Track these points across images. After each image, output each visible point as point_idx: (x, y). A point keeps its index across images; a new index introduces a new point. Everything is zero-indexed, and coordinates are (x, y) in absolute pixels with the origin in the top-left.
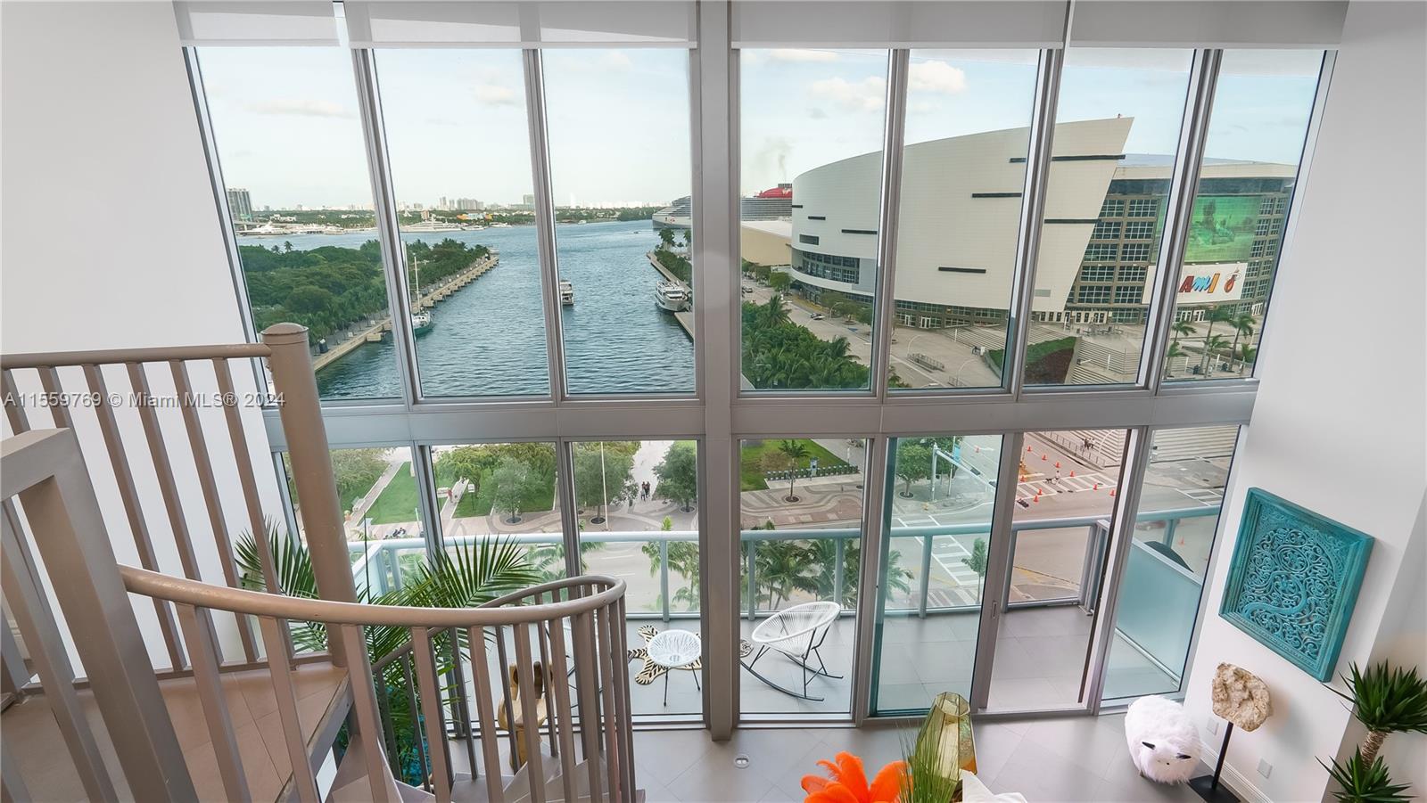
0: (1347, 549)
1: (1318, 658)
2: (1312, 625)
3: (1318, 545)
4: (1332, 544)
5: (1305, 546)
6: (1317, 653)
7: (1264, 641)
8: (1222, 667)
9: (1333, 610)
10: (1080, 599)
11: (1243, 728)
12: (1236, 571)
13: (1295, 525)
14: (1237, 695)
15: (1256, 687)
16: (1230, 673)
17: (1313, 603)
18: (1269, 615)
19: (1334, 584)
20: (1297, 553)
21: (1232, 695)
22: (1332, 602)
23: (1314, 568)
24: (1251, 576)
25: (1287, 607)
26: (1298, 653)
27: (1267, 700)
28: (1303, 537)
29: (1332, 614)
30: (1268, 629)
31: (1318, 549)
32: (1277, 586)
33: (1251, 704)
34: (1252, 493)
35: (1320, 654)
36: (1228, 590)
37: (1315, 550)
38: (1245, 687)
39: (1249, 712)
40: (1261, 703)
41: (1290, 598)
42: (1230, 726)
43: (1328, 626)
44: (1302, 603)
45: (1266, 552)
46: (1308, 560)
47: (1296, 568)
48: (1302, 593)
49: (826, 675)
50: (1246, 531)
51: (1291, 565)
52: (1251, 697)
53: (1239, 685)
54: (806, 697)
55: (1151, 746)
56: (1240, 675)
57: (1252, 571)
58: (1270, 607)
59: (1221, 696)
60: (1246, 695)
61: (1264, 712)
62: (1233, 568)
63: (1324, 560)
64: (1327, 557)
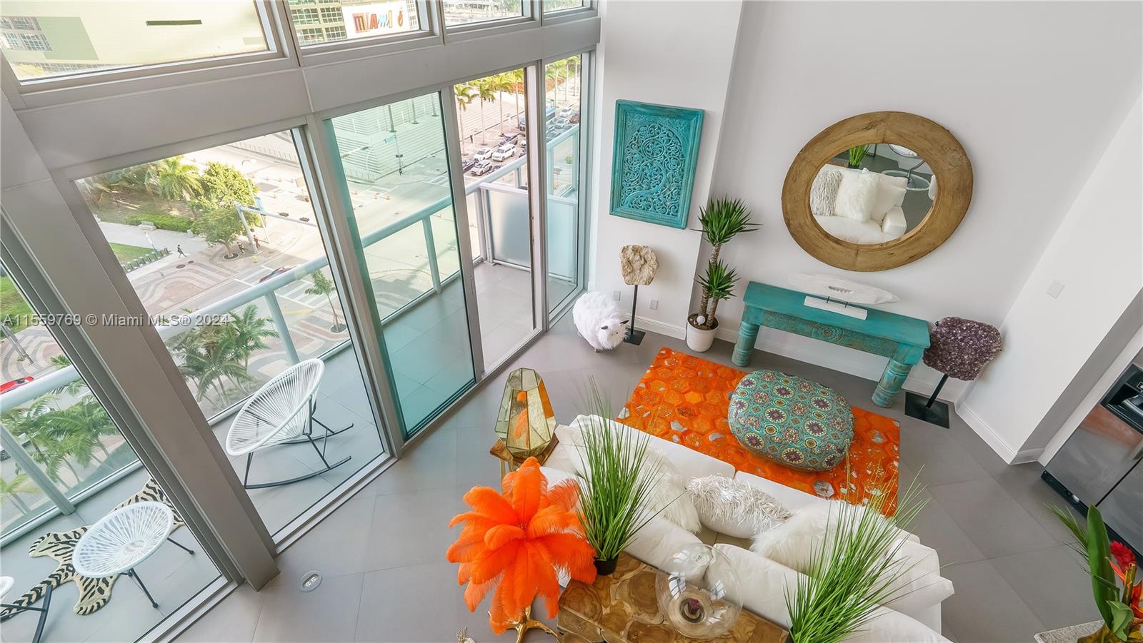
0: (689, 126)
1: (679, 214)
2: (672, 193)
3: (669, 130)
4: (679, 125)
5: (660, 135)
6: (677, 212)
7: (644, 219)
8: (624, 250)
9: (685, 176)
10: (483, 256)
11: (646, 284)
12: (616, 174)
13: (652, 120)
14: (637, 265)
15: (647, 253)
16: (630, 251)
17: (671, 176)
18: (643, 199)
19: (683, 156)
20: (656, 143)
21: (634, 266)
22: (683, 170)
23: (669, 149)
24: (627, 174)
25: (654, 187)
26: (667, 217)
27: (655, 258)
28: (659, 128)
29: (684, 178)
30: (644, 209)
31: (671, 134)
32: (646, 174)
33: (646, 266)
34: (619, 105)
35: (680, 211)
36: (613, 192)
37: (668, 135)
38: (640, 256)
39: (647, 272)
40: (652, 262)
41: (656, 179)
42: (636, 286)
43: (683, 188)
44: (664, 178)
45: (635, 151)
46: (664, 145)
47: (657, 154)
48: (663, 172)
49: (334, 434)
50: (619, 138)
51: (653, 154)
52: (646, 261)
53: (638, 257)
54: (330, 468)
55: (606, 328)
56: (636, 250)
57: (626, 170)
58: (643, 192)
59: (629, 270)
60: (642, 262)
61: (655, 267)
62: (614, 174)
63: (673, 139)
64: (677, 137)
